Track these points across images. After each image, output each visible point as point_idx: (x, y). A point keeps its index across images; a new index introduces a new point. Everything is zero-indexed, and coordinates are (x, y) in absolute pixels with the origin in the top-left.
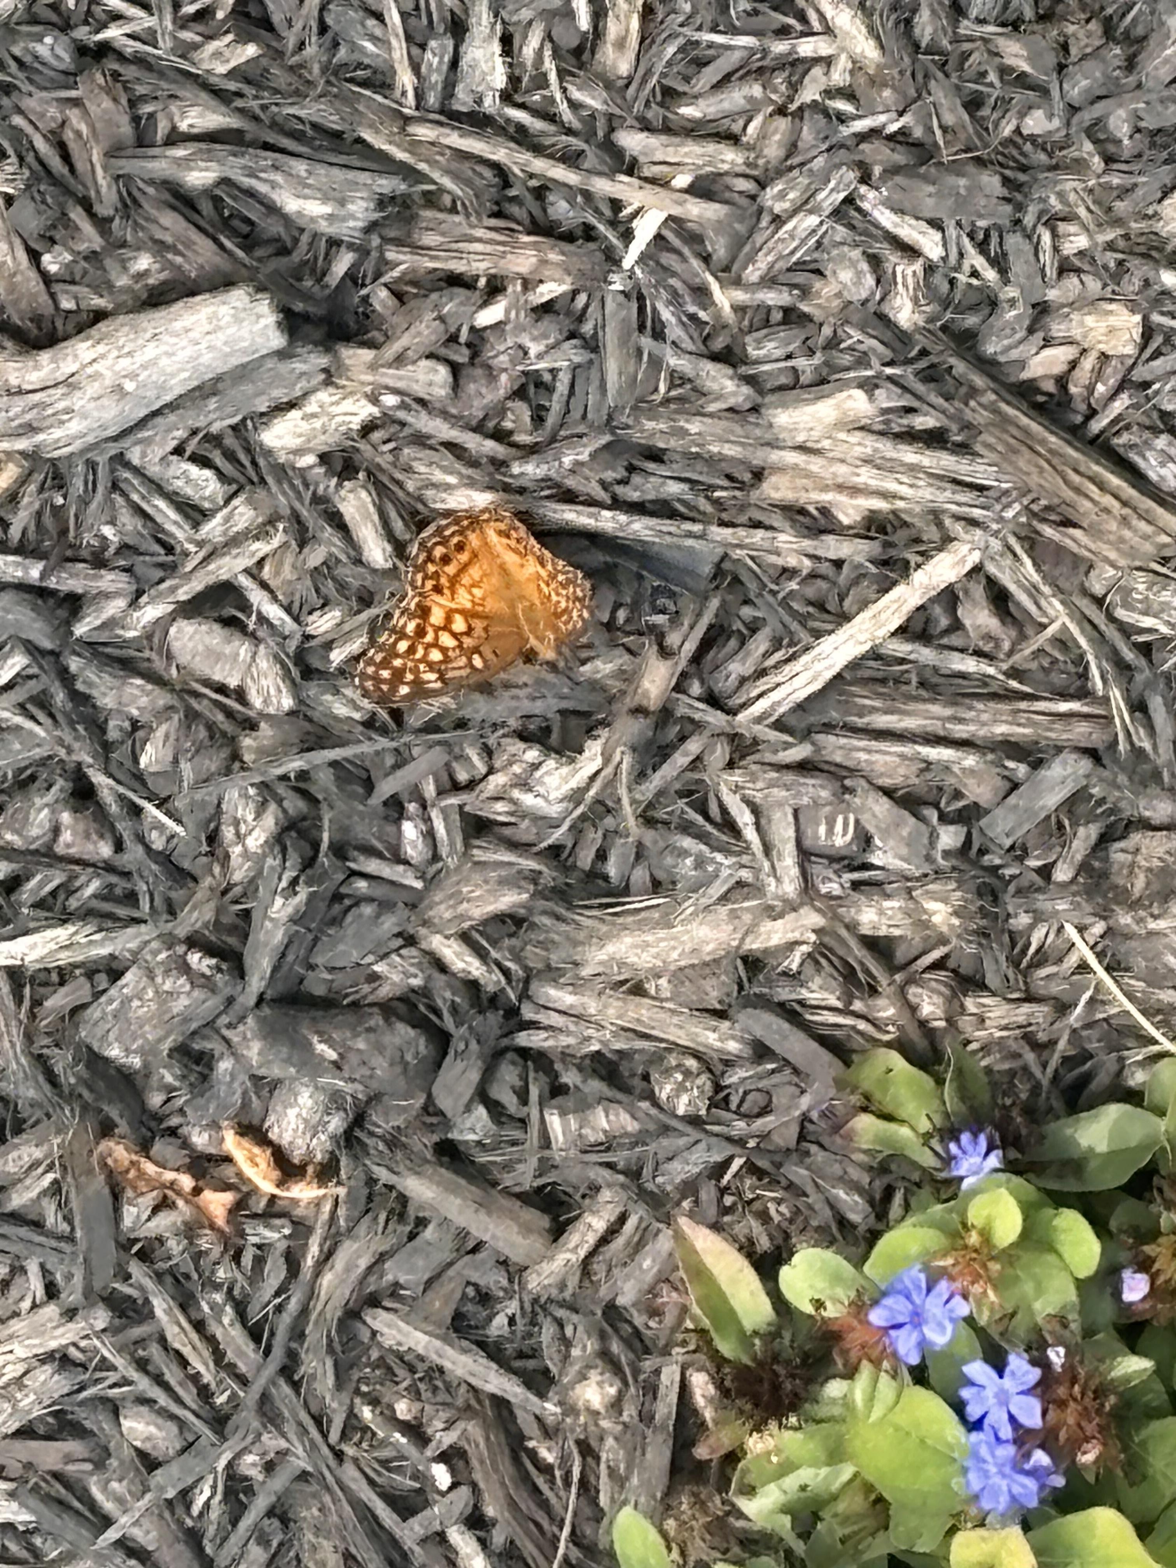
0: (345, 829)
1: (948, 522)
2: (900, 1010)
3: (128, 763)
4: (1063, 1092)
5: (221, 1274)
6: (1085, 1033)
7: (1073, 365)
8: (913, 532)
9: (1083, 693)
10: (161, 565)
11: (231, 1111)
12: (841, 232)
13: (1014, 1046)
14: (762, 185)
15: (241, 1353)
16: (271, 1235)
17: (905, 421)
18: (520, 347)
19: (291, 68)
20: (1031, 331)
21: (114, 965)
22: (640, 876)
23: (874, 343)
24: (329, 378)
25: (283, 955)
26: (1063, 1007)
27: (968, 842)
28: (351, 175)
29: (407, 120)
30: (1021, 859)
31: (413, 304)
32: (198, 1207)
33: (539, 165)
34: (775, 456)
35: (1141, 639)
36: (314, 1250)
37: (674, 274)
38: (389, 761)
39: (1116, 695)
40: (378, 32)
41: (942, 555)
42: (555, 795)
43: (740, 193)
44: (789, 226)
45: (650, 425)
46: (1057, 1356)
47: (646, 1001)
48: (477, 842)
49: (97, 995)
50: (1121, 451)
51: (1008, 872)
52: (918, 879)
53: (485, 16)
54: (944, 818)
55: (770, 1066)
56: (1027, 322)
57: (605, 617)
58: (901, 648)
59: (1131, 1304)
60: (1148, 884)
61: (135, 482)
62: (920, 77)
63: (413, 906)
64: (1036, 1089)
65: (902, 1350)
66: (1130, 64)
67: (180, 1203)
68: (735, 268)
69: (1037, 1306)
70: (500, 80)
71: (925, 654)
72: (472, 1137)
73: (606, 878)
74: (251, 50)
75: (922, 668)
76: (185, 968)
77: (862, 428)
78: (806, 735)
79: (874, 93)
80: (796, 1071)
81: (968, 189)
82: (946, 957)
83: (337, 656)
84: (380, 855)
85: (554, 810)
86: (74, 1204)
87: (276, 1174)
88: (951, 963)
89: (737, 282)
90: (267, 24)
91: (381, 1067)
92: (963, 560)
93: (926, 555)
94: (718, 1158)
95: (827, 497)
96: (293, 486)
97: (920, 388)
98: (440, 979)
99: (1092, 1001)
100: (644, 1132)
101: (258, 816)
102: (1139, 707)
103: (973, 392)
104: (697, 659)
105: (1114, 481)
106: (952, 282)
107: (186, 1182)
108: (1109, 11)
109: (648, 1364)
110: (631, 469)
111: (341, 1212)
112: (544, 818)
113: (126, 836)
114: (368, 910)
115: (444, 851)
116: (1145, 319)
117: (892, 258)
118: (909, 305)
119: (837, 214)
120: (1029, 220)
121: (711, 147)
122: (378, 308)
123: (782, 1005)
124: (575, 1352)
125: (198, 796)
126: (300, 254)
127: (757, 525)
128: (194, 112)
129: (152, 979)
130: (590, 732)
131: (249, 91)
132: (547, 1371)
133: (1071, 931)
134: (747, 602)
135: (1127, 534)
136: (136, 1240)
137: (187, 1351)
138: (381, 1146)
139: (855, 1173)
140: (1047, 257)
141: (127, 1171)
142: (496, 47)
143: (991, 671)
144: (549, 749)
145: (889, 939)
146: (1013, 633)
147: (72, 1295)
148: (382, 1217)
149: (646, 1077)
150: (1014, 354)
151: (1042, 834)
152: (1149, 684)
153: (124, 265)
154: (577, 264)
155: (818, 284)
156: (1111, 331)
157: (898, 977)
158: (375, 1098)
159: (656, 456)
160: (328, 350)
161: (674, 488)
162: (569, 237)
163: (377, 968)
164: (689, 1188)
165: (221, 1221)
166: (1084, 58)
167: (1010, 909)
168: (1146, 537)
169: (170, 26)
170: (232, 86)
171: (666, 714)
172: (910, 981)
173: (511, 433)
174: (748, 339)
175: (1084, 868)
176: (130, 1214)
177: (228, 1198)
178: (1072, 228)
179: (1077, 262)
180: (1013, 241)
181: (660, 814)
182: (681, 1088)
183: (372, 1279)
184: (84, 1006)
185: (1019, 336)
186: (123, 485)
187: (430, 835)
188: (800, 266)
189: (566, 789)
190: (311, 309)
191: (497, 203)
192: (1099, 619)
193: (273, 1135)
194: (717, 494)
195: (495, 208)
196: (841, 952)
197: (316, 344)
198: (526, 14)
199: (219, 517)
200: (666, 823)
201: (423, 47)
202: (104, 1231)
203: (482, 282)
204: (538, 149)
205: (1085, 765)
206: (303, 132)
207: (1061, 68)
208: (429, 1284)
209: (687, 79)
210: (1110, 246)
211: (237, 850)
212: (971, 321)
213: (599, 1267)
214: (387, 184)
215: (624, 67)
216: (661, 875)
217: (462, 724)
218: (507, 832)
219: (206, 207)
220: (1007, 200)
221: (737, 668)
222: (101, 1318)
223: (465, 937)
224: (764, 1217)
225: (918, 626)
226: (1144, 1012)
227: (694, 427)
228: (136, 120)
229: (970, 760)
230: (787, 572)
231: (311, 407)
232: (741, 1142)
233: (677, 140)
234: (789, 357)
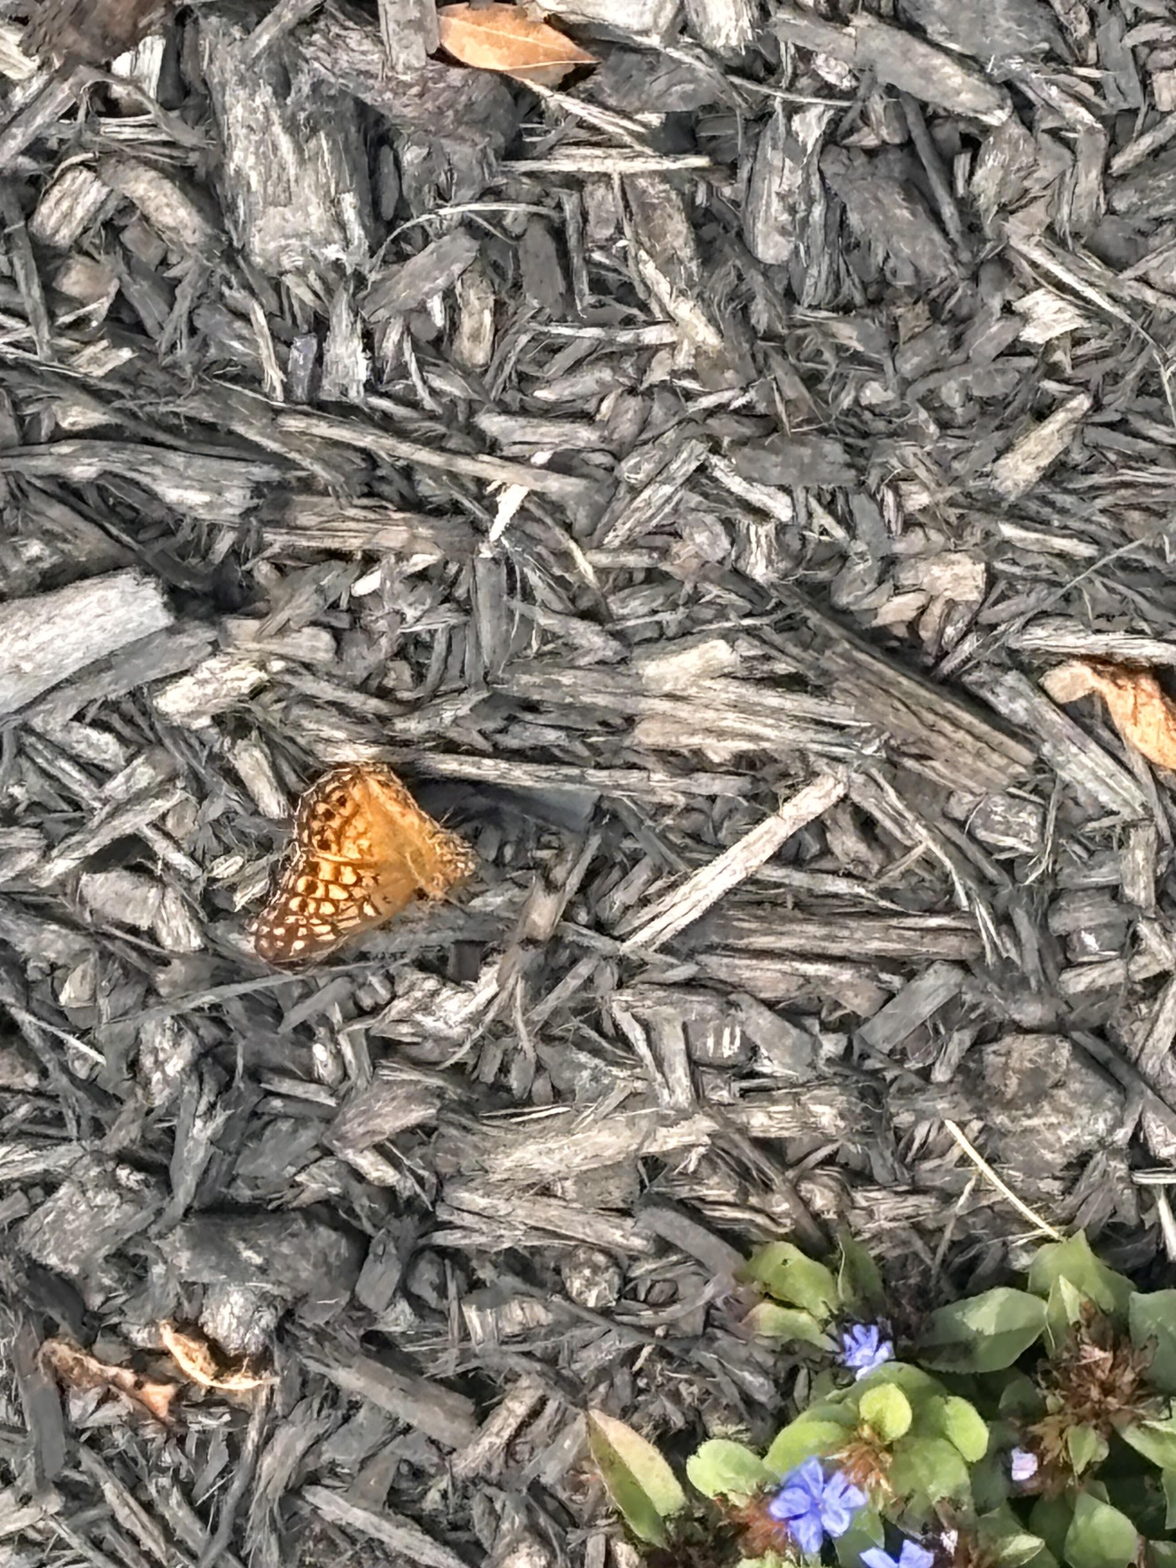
0: (258, 1054)
1: (812, 758)
2: (794, 1207)
3: (50, 1001)
4: (952, 1276)
5: (167, 1459)
6: (971, 1220)
7: (923, 610)
8: (780, 766)
9: (951, 909)
10: (67, 822)
11: (168, 1311)
12: (695, 499)
13: (904, 1235)
14: (618, 457)
15: (190, 1532)
16: (211, 1423)
17: (766, 668)
18: (397, 612)
19: (165, 369)
20: (880, 582)
21: (49, 1179)
22: (541, 1086)
23: (733, 596)
24: (216, 648)
25: (206, 1171)
26: (947, 1197)
27: (849, 1048)
28: (227, 465)
29: (278, 412)
30: (900, 1062)
31: (293, 575)
32: (141, 1401)
33: (406, 450)
34: (645, 704)
35: (1003, 856)
36: (253, 1435)
37: (539, 542)
38: (297, 992)
39: (982, 912)
40: (245, 332)
41: (807, 789)
42: (454, 1019)
43: (598, 466)
44: (645, 495)
45: (525, 679)
46: (950, 1540)
47: (553, 1201)
48: (384, 1062)
49: (34, 1207)
50: (974, 688)
51: (889, 1075)
52: (802, 1085)
53: (345, 316)
54: (826, 1028)
55: (674, 1258)
56: (876, 575)
57: (492, 855)
58: (776, 874)
59: (1019, 1483)
60: (1020, 1085)
61: (40, 747)
62: (760, 357)
63: (328, 1121)
64: (926, 1273)
65: (803, 1539)
66: (957, 342)
67: (123, 1397)
68: (597, 533)
69: (932, 1489)
70: (362, 372)
71: (799, 879)
72: (398, 1329)
73: (509, 1090)
74: (126, 354)
75: (796, 892)
76: (115, 1184)
77: (725, 676)
78: (689, 956)
79: (717, 374)
80: (699, 1263)
81: (813, 456)
82: (836, 1153)
83: (240, 900)
84: (292, 1075)
85: (457, 1032)
86: (24, 1398)
87: (213, 1368)
88: (841, 1159)
89: (600, 547)
90: (139, 327)
91: (306, 1271)
92: (828, 795)
93: (794, 788)
94: (630, 1345)
95: (696, 741)
96: (190, 746)
97: (777, 639)
98: (357, 1188)
99: (976, 1191)
100: (558, 1323)
101: (176, 1044)
102: (1004, 920)
103: (828, 642)
104: (583, 889)
105: (966, 717)
106: (803, 538)
107: (128, 1377)
108: (934, 293)
109: (574, 1537)
110: (512, 719)
111: (278, 1399)
112: (446, 1039)
113: (50, 1066)
114: (285, 1126)
115: (353, 1072)
116: (989, 569)
117: (744, 521)
118: (763, 563)
119: (690, 483)
120: (872, 480)
121: (567, 427)
122: (262, 581)
123: (681, 1202)
124: (505, 1526)
125: (118, 1028)
126: (185, 534)
127: (632, 766)
128: (75, 410)
129: (84, 1192)
130: (484, 960)
131: (127, 391)
132: (478, 1544)
133: (951, 1127)
134: (628, 835)
135: (981, 765)
136: (84, 1431)
137: (138, 1531)
138: (311, 1340)
139: (760, 1357)
140: (890, 513)
141: (72, 1369)
142: (357, 344)
143: (862, 891)
144: (445, 979)
145: (780, 1141)
146: (880, 856)
147: (26, 1483)
148: (316, 1406)
149: (557, 1271)
150: (866, 604)
151: (919, 1039)
152: (1012, 898)
153: (16, 551)
154: (446, 537)
155: (676, 547)
156: (957, 579)
157: (791, 1174)
158: (302, 1298)
159: (533, 707)
160: (213, 624)
161: (551, 736)
162: (438, 512)
163: (298, 1179)
164: (604, 1373)
165: (163, 1413)
166: (912, 338)
167: (893, 1110)
168: (999, 769)
169: (47, 336)
170: (109, 386)
171: (556, 940)
172: (801, 1178)
173: (391, 691)
174: (611, 599)
175: (961, 1068)
176: (75, 1409)
177: (169, 1390)
178: (914, 488)
179: (922, 519)
180: (859, 502)
181: (557, 1032)
182: (590, 1284)
183: (310, 1459)
184: (22, 1218)
185: (868, 588)
186: (29, 750)
187: (338, 1055)
188: (659, 531)
189: (465, 1012)
190: (198, 587)
191: (368, 485)
192: (961, 839)
193: (209, 1330)
194: (593, 739)
195: (366, 490)
196: (735, 1153)
197: (201, 619)
198: (382, 314)
199: (120, 778)
200: (562, 1039)
201: (289, 344)
202: (52, 1422)
203: (359, 556)
204: (402, 434)
205: (956, 975)
206: (178, 427)
207: (893, 346)
208: (363, 1464)
209: (541, 365)
210: (952, 503)
211: (156, 1076)
212: (823, 575)
213: (522, 1449)
214: (261, 472)
215: (480, 356)
216: (562, 1086)
217: (363, 956)
218: (414, 1052)
219: (92, 497)
220: (849, 466)
221: (620, 897)
222: (54, 1503)
223: (379, 1149)
224: (676, 1397)
225: (791, 851)
226: (1024, 1199)
227: (567, 679)
228: (20, 420)
229: (846, 975)
230: (664, 809)
231: (202, 674)
232: (649, 1330)
233: (535, 421)
234: (654, 612)
